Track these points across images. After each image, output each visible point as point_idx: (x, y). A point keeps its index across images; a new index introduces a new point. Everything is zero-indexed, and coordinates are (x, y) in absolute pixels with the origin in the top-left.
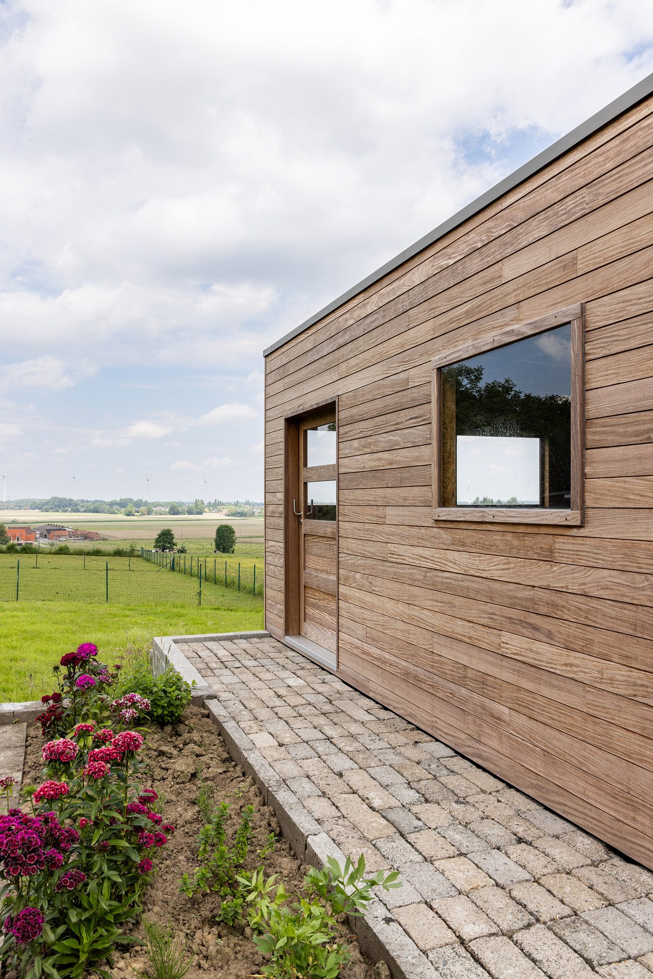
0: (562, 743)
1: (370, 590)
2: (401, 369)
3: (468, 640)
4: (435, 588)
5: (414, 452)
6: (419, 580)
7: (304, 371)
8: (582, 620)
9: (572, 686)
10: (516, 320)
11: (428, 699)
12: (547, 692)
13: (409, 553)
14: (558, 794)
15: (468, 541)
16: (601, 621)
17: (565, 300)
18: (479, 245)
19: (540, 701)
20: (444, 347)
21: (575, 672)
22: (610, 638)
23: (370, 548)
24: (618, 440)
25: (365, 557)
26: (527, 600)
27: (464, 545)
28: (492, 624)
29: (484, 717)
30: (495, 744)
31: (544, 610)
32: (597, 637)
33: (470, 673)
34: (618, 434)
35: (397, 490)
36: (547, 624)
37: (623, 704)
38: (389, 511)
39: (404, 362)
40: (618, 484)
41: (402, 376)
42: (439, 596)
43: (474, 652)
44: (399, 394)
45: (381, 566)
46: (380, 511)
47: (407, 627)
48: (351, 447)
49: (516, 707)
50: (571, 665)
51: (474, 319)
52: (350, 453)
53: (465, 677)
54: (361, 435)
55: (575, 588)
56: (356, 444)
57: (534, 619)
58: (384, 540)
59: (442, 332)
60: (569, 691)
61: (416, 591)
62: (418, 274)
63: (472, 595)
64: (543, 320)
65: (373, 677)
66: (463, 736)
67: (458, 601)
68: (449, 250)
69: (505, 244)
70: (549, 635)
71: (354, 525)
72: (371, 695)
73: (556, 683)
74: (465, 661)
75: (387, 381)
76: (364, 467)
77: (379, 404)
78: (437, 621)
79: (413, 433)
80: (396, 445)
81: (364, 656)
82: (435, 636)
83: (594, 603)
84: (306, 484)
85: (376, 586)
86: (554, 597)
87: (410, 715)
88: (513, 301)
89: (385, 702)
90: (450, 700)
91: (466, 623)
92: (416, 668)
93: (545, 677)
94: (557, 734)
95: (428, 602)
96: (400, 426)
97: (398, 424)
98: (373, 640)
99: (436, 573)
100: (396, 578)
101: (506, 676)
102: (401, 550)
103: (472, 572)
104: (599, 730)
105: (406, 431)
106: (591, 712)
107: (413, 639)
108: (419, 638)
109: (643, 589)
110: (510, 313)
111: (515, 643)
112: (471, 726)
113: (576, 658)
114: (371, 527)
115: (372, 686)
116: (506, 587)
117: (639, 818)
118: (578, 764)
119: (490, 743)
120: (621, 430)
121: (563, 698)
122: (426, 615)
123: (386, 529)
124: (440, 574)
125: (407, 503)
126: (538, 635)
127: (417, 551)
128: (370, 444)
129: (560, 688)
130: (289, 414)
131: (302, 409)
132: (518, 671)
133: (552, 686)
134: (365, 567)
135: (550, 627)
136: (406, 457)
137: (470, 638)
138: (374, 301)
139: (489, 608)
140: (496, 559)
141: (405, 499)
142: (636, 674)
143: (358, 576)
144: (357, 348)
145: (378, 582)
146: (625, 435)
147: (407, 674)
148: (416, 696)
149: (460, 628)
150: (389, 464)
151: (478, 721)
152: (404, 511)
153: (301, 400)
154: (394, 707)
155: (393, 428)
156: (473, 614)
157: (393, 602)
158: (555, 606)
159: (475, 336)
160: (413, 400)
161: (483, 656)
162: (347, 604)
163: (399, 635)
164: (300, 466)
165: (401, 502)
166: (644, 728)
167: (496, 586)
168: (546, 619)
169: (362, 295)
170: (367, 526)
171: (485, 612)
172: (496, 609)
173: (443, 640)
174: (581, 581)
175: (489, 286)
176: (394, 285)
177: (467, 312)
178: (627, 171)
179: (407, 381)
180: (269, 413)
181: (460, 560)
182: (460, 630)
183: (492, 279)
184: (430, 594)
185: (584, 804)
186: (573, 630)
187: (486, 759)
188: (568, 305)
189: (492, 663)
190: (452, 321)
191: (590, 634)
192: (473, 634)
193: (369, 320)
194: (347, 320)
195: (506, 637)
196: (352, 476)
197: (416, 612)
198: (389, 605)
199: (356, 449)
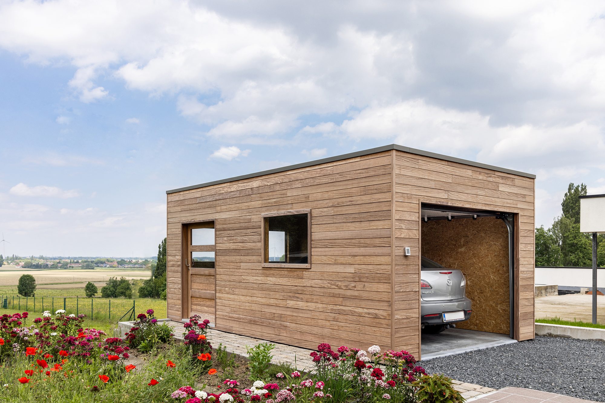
0: (305, 328)
1: (233, 293)
2: (248, 214)
3: (275, 305)
4: (262, 290)
5: (254, 244)
6: (256, 288)
7: (194, 206)
8: (311, 294)
9: (308, 312)
10: (291, 208)
11: (259, 327)
12: (301, 315)
13: (251, 279)
14: (304, 342)
15: (275, 274)
16: (315, 293)
17: (306, 207)
18: (279, 182)
19: (299, 318)
20: (266, 211)
21: (309, 308)
22: (318, 297)
23: (233, 278)
24: (320, 246)
25: (230, 281)
26: (295, 290)
27: (274, 275)
28: (283, 299)
29: (281, 328)
30: (285, 335)
31: (300, 292)
32: (314, 297)
33: (276, 315)
34: (320, 245)
35: (246, 257)
36: (301, 296)
37: (321, 313)
38: (242, 264)
39: (249, 212)
40: (320, 258)
41: (248, 217)
42: (264, 292)
43: (278, 308)
44: (247, 223)
45: (238, 284)
46: (238, 264)
47: (250, 304)
48: (223, 239)
49: (292, 322)
50: (308, 306)
51: (277, 204)
52: (223, 242)
53: (274, 317)
54: (228, 236)
55: (309, 285)
56: (225, 239)
57: (297, 295)
58: (240, 274)
59: (265, 206)
60: (307, 313)
61: (255, 291)
62: (255, 183)
63: (277, 291)
64: (300, 211)
65: (234, 325)
66: (273, 335)
67: (271, 293)
68: (268, 180)
69: (288, 185)
70: (302, 299)
71: (225, 269)
72: (233, 332)
73: (304, 312)
74: (274, 311)
75: (241, 218)
76: (230, 248)
77: (238, 225)
78: (263, 301)
79: (253, 238)
80: (246, 241)
81: (230, 319)
82: (263, 305)
83: (314, 289)
84: (191, 252)
85: (236, 292)
86: (303, 288)
87: (252, 335)
88: (290, 203)
89: (240, 333)
90: (269, 325)
91: (275, 300)
92: (254, 318)
93: (300, 311)
94: (304, 326)
95: (260, 295)
96: (247, 234)
97: (246, 233)
98: (235, 312)
99: (263, 285)
100: (245, 288)
101: (289, 313)
102: (248, 278)
103: (277, 283)
104: (315, 321)
105: (250, 237)
106: (313, 317)
107: (253, 308)
108: (255, 307)
109: (326, 284)
110: (289, 206)
111: (291, 303)
112: (277, 332)
113: (309, 304)
114: (233, 270)
115: (234, 329)
116: (288, 287)
117: (325, 341)
118: (310, 332)
119: (283, 335)
120: (320, 244)
121: (306, 316)
122: (258, 299)
123: (241, 271)
124: (264, 285)
125: (251, 261)
126: (298, 300)
127: (254, 278)
128: (233, 239)
129: (305, 313)
130: (185, 222)
131: (194, 221)
132: (292, 311)
133: (302, 313)
134: (230, 285)
135: (302, 297)
136: (250, 246)
137: (276, 304)
138: (235, 187)
139: (283, 294)
140: (285, 279)
141: (250, 260)
142: (324, 305)
143: (227, 289)
144: (226, 203)
145: (237, 290)
146: (321, 245)
147: (251, 321)
148: (254, 327)
149: (272, 301)
150: (242, 248)
151: (279, 329)
152: (250, 264)
153: (193, 217)
154: (245, 334)
155: (244, 235)
156: (277, 296)
157: (244, 297)
158: (303, 291)
159: (278, 210)
160: (253, 226)
161: (281, 309)
162: (221, 300)
163: (247, 308)
164: (188, 244)
165: (248, 261)
166: (326, 318)
167: (285, 287)
168: (301, 295)
169: (229, 183)
170: (231, 270)
171: (281, 295)
172: (285, 294)
173: (266, 307)
174: (310, 283)
175: (282, 196)
176: (244, 184)
177: (275, 202)
178: (322, 179)
179: (251, 219)
180: (170, 220)
181: (272, 280)
182: (272, 302)
183: (284, 194)
184: (260, 292)
185: (311, 342)
186: (308, 296)
187: (282, 340)
188: (307, 208)
189: (284, 310)
190: (269, 203)
191: (313, 297)
192: (277, 302)
193: (232, 194)
194: (220, 190)
195: (288, 302)
196: (223, 251)
197: (255, 299)
198: (242, 298)
199: (226, 241)
